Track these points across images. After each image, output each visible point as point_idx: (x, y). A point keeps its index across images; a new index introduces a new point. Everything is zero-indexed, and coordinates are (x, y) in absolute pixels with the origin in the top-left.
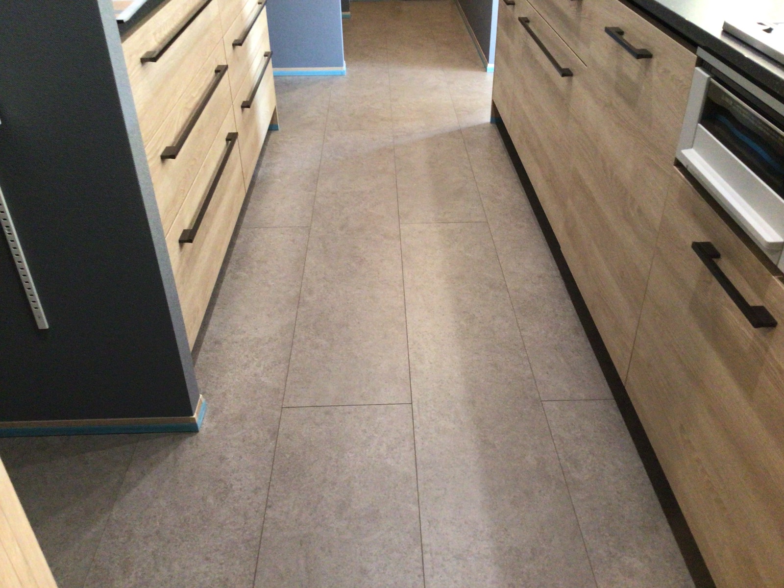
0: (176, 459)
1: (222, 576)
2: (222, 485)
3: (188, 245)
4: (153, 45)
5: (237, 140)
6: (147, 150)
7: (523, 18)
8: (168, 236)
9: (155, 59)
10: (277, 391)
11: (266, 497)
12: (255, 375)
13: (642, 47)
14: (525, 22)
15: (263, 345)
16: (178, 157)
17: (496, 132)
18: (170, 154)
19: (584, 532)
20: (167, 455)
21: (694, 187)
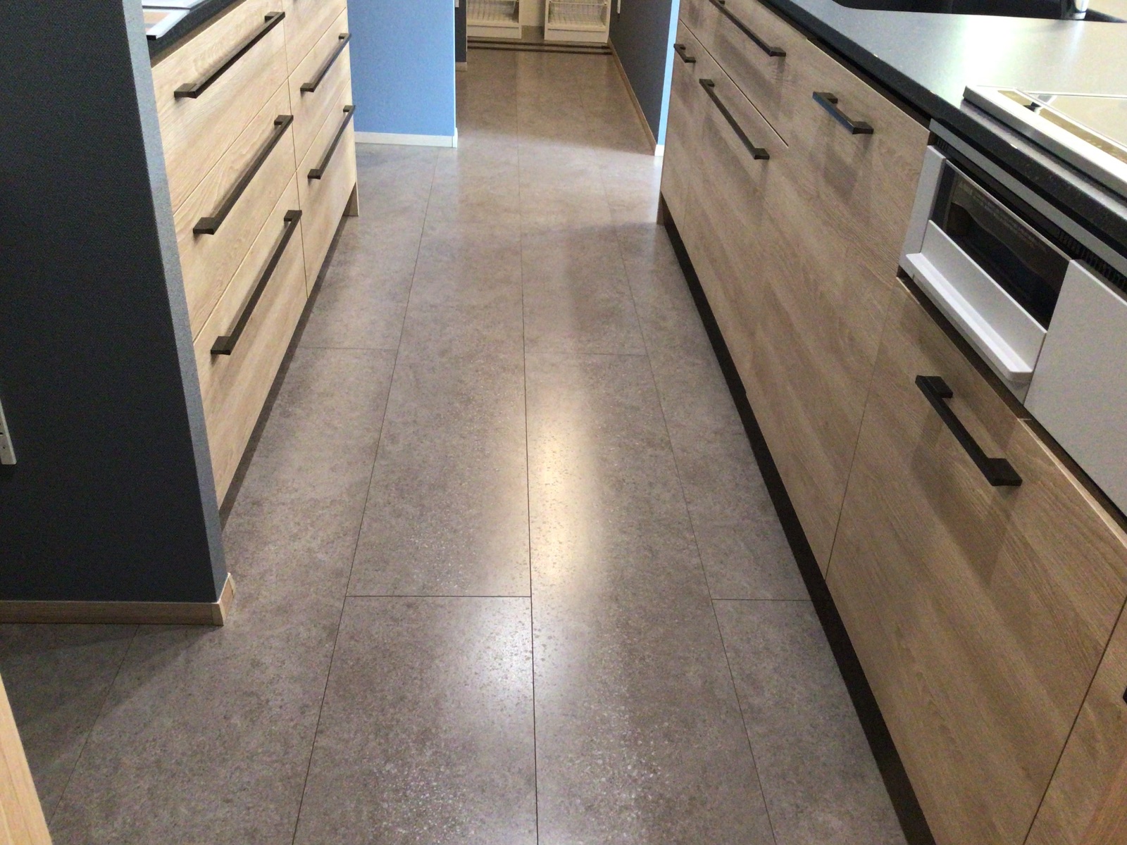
0: (188, 661)
1: (248, 825)
2: (254, 700)
3: (223, 359)
4: (193, 75)
5: (299, 224)
6: (177, 218)
7: (705, 80)
8: (196, 341)
9: (194, 95)
10: (338, 574)
11: (317, 719)
12: (309, 550)
13: (860, 119)
14: (708, 85)
15: (323, 508)
16: (217, 233)
17: (664, 236)
18: (206, 227)
19: (762, 777)
20: (176, 655)
21: (921, 304)
